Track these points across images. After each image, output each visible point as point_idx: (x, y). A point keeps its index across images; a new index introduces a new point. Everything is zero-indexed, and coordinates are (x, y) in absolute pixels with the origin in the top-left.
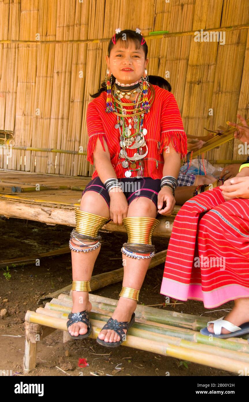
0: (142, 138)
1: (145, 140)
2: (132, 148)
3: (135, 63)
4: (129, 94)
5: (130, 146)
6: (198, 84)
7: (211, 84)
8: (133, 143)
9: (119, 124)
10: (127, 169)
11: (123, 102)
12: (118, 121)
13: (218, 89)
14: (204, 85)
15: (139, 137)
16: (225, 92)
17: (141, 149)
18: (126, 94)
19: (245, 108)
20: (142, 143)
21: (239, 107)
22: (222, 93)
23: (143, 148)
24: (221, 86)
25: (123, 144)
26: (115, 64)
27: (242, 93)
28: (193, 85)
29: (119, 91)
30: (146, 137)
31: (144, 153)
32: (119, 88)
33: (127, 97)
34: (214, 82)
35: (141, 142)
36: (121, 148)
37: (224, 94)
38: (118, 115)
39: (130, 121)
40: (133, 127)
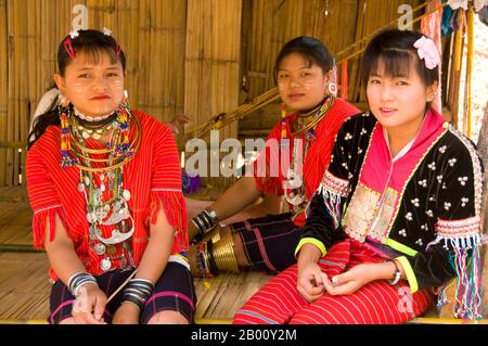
0: (123, 206)
1: (129, 209)
2: (108, 223)
3: (112, 86)
4: (99, 131)
5: (104, 220)
6: (111, 12)
7: (134, 13)
8: (109, 215)
9: (84, 182)
10: (102, 257)
11: (88, 146)
12: (81, 178)
13: (148, 22)
14: (122, 15)
15: (119, 204)
16: (161, 29)
17: (123, 223)
18: (94, 131)
19: (197, 56)
20: (124, 214)
21: (187, 55)
22: (155, 30)
23: (126, 220)
24: (153, 18)
25: (92, 217)
26: (80, 90)
27: (191, 32)
28: (100, 13)
29: (81, 128)
30: (130, 203)
31: (128, 230)
32: (82, 122)
33: (96, 137)
34: (138, 10)
35: (121, 212)
36: (90, 224)
37: (159, 33)
38: (82, 168)
39: (102, 177)
40: (107, 187)
